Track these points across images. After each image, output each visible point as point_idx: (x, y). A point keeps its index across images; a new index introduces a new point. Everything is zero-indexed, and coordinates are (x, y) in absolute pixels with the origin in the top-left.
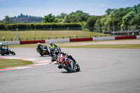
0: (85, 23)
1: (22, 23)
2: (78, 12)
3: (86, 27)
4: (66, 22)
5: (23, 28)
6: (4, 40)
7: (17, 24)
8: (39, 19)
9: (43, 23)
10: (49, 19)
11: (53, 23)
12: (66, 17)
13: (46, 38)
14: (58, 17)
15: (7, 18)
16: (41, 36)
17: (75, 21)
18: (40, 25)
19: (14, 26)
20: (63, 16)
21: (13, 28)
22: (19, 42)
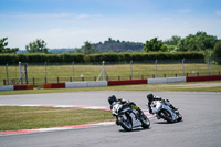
0: (210, 52)
1: (111, 53)
2: (198, 34)
3: (213, 58)
4: (181, 50)
5: (112, 60)
6: (83, 79)
7: (103, 54)
8: (138, 46)
9: (143, 53)
10: (154, 45)
11: (160, 52)
12: (179, 43)
13: (149, 76)
14: (168, 43)
15: (88, 45)
16: (141, 73)
17: (195, 48)
18: (138, 56)
19: (98, 57)
20: (175, 41)
21: (97, 61)
22: (106, 82)
